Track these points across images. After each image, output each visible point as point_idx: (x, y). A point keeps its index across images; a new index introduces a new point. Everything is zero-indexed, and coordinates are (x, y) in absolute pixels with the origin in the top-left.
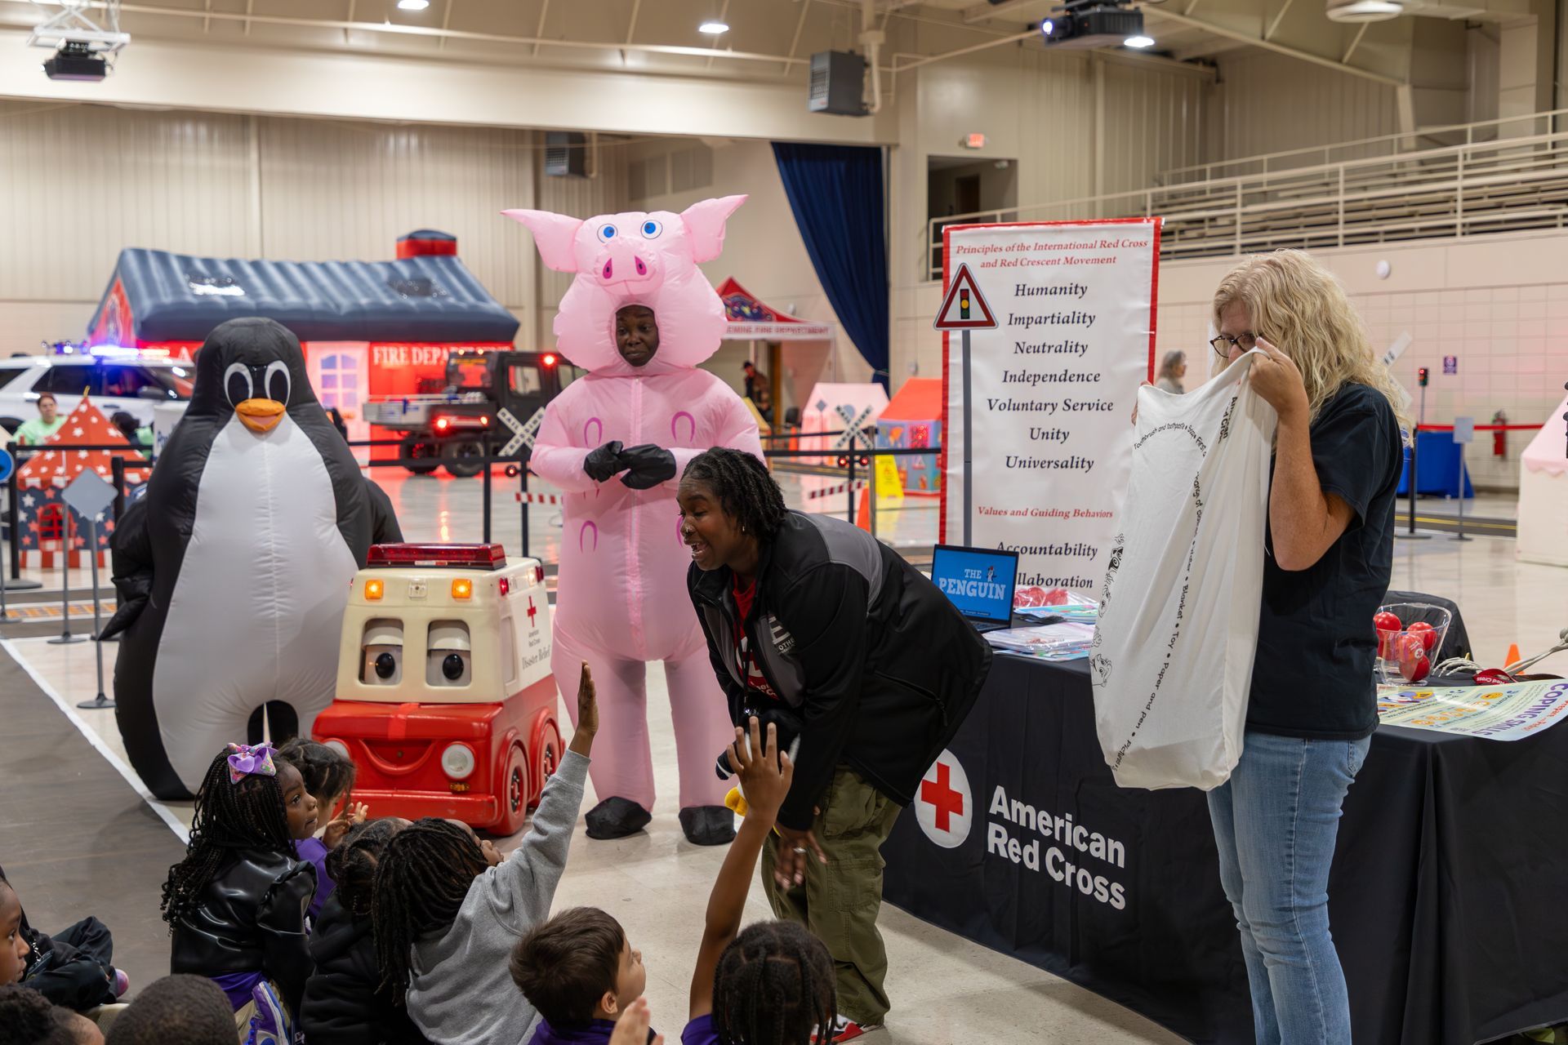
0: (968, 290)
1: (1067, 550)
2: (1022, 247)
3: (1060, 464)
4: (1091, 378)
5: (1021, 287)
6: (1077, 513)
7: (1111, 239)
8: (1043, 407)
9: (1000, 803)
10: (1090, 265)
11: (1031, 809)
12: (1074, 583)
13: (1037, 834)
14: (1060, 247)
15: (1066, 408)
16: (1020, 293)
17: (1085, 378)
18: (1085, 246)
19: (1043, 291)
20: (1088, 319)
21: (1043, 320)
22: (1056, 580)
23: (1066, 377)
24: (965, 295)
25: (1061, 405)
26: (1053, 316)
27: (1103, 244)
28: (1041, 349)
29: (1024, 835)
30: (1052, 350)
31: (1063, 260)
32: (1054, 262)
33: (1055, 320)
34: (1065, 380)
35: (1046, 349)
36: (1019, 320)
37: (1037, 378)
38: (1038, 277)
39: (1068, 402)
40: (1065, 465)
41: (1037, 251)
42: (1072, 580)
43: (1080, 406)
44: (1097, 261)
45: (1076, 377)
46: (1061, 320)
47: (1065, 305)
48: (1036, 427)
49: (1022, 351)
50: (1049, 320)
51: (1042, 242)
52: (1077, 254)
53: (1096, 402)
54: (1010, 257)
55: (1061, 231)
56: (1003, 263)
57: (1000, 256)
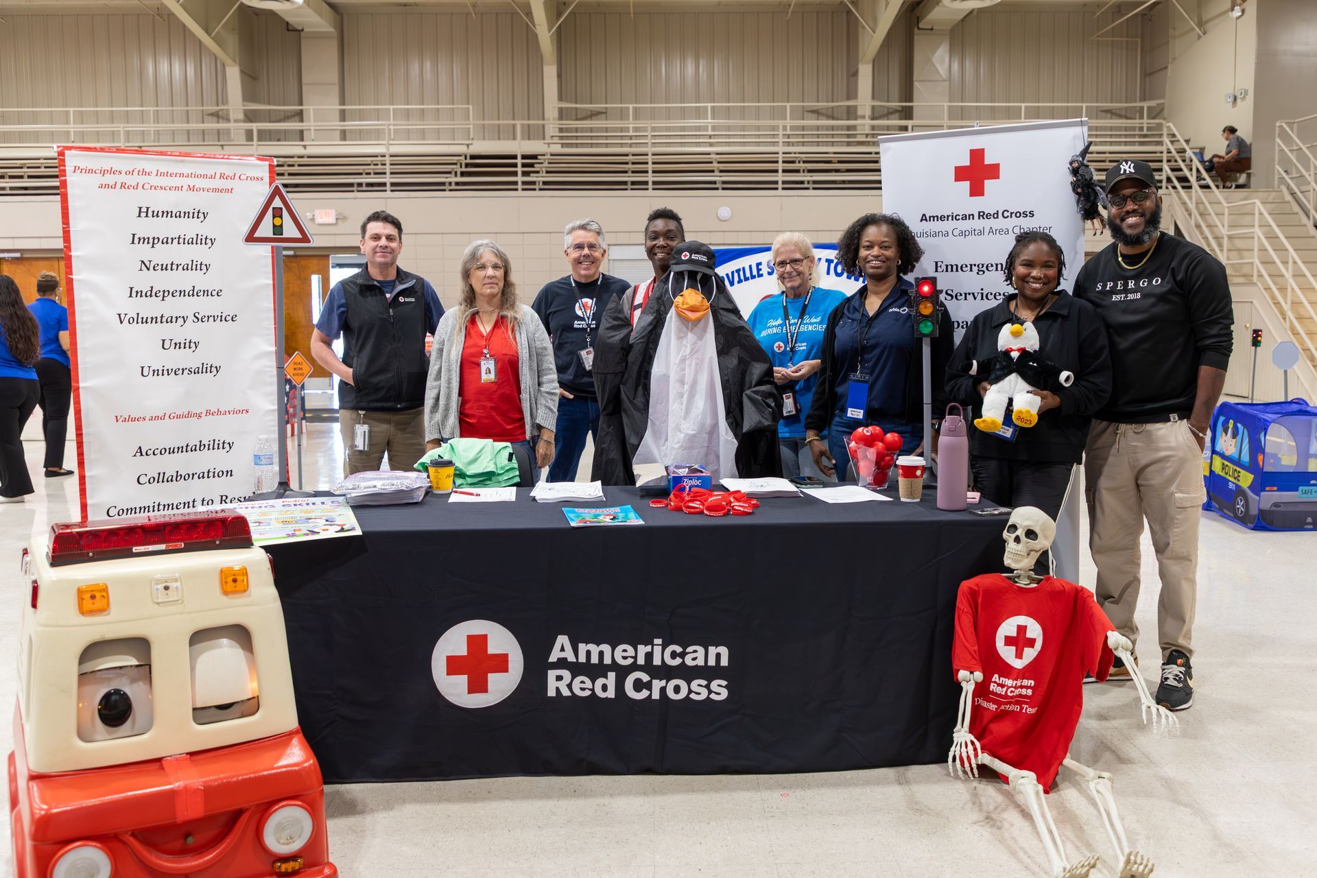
0: (281, 209)
1: (201, 446)
2: (144, 173)
3: (193, 370)
4: (214, 293)
5: (144, 210)
6: (208, 413)
7: (229, 171)
8: (174, 320)
9: (562, 649)
10: (211, 193)
11: (606, 648)
12: (211, 474)
13: (615, 666)
14: (181, 175)
15: (196, 320)
16: (143, 215)
17: (209, 293)
18: (205, 176)
19: (167, 214)
20: (209, 241)
21: (170, 241)
22: (193, 475)
23: (194, 293)
24: (277, 213)
25: (191, 318)
26: (179, 238)
27: (222, 176)
28: (169, 267)
29: (594, 671)
30: (180, 268)
31: (185, 188)
32: (177, 188)
33: (181, 241)
34: (193, 295)
35: (174, 267)
36: (143, 240)
37: (166, 294)
38: (161, 201)
39: (197, 315)
40: (197, 372)
41: (158, 177)
42: (209, 472)
43: (206, 318)
44: (216, 190)
45: (202, 293)
46: (186, 242)
47: (189, 228)
48: (167, 338)
49: (148, 269)
50: (176, 241)
51: (163, 169)
52: (199, 183)
53: (220, 315)
54: (132, 180)
55: (182, 161)
56: (123, 186)
57: (120, 179)
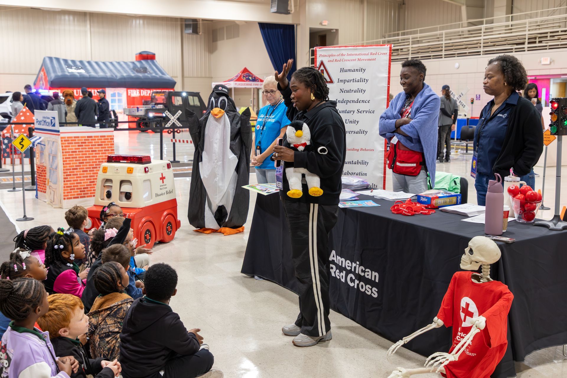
0: (323, 70)
1: (358, 162)
2: (342, 55)
3: (356, 132)
4: (367, 102)
5: (342, 69)
6: (361, 149)
7: (374, 51)
8: (350, 112)
9: (334, 257)
10: (367, 61)
11: (343, 260)
12: (360, 174)
13: (345, 269)
14: (356, 55)
15: (358, 112)
16: (342, 71)
17: (365, 102)
18: (365, 54)
19: (350, 70)
20: (366, 81)
21: (350, 81)
22: (354, 173)
23: (358, 101)
25: (356, 111)
26: (353, 80)
27: (371, 54)
28: (349, 91)
29: (341, 269)
30: (353, 91)
31: (357, 59)
32: (354, 60)
33: (354, 81)
34: (358, 102)
35: (351, 91)
36: (341, 81)
37: (348, 102)
38: (348, 65)
39: (358, 110)
40: (357, 133)
41: (348, 56)
42: (360, 173)
43: (363, 112)
44: (369, 60)
45: (361, 101)
46: (356, 81)
47: (358, 75)
48: (347, 119)
49: (342, 92)
50: (352, 81)
51: (350, 53)
52: (362, 57)
53: (369, 110)
54: (338, 58)
55: (356, 49)
56: (336, 61)
57: (335, 58)
